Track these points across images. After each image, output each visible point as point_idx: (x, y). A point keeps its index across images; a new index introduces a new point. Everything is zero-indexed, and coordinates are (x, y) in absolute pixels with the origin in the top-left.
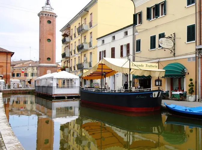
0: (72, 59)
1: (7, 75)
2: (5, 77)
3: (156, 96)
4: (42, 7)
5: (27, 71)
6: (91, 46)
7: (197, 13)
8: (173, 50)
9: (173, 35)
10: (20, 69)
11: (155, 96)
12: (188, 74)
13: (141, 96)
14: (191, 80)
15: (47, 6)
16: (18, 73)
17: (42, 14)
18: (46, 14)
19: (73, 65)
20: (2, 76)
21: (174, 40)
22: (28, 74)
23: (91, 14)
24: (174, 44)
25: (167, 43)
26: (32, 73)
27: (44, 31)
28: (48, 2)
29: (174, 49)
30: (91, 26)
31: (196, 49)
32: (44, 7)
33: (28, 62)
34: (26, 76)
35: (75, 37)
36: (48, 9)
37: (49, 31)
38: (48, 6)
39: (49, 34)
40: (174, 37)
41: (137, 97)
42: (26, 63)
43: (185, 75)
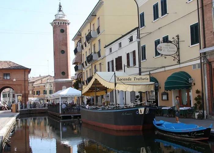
0: (84, 72)
1: (25, 93)
2: (24, 96)
3: (143, 113)
4: (55, 16)
5: (46, 88)
6: (100, 56)
7: (199, 9)
8: (176, 57)
9: (176, 38)
10: (39, 86)
11: (141, 113)
12: (194, 84)
13: (127, 113)
14: (198, 92)
15: (59, 13)
16: (37, 90)
17: (55, 23)
18: (59, 23)
19: (85, 80)
20: (21, 94)
21: (178, 43)
22: (46, 91)
23: (98, 19)
24: (178, 49)
25: (168, 49)
26: (51, 90)
27: (57, 42)
28: (60, 9)
29: (179, 55)
30: (99, 32)
31: (201, 54)
32: (56, 15)
33: (47, 78)
34: (45, 94)
35: (86, 46)
36: (61, 16)
37: (62, 41)
38: (61, 13)
39: (62, 45)
40: (177, 40)
41: (123, 114)
42: (45, 79)
43: (190, 87)
